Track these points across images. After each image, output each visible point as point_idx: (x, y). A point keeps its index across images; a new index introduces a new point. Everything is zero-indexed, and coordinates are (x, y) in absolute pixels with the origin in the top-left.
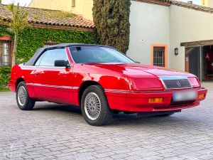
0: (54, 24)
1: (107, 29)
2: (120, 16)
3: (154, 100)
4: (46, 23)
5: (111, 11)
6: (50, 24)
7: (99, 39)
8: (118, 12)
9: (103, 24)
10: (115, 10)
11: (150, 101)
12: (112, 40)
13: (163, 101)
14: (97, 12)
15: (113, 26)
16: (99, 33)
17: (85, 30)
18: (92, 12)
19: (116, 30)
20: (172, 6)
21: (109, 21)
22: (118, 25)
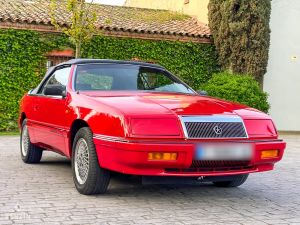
0: (142, 31)
1: (230, 39)
2: (252, 16)
4: (129, 30)
5: (237, 7)
6: (136, 31)
7: (218, 56)
8: (248, 9)
9: (223, 31)
10: (243, 7)
11: (152, 157)
12: (237, 57)
14: (214, 11)
15: (239, 33)
16: (216, 45)
17: (193, 40)
18: (207, 11)
19: (244, 40)
21: (232, 25)
22: (249, 32)
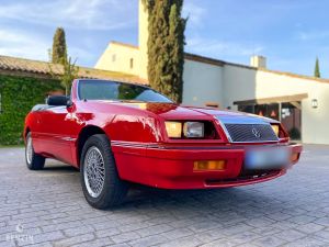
3: (206, 164)
11: (197, 167)
13: (225, 167)
20: (226, 66)
